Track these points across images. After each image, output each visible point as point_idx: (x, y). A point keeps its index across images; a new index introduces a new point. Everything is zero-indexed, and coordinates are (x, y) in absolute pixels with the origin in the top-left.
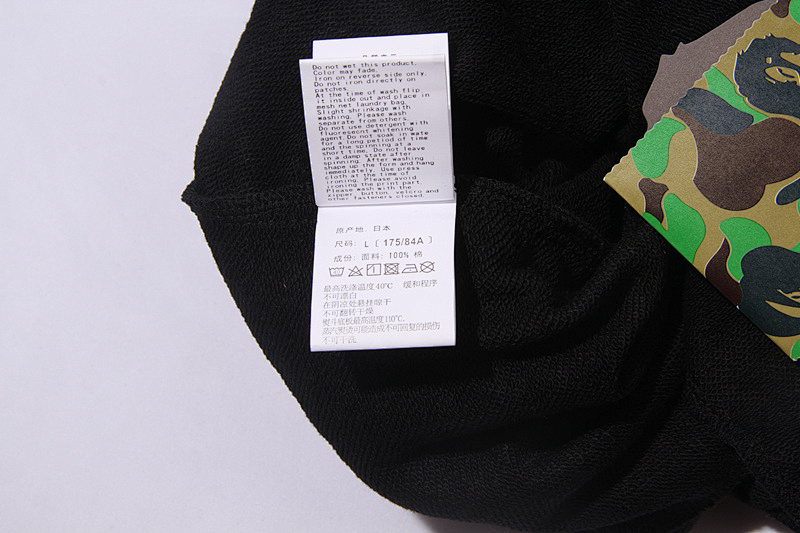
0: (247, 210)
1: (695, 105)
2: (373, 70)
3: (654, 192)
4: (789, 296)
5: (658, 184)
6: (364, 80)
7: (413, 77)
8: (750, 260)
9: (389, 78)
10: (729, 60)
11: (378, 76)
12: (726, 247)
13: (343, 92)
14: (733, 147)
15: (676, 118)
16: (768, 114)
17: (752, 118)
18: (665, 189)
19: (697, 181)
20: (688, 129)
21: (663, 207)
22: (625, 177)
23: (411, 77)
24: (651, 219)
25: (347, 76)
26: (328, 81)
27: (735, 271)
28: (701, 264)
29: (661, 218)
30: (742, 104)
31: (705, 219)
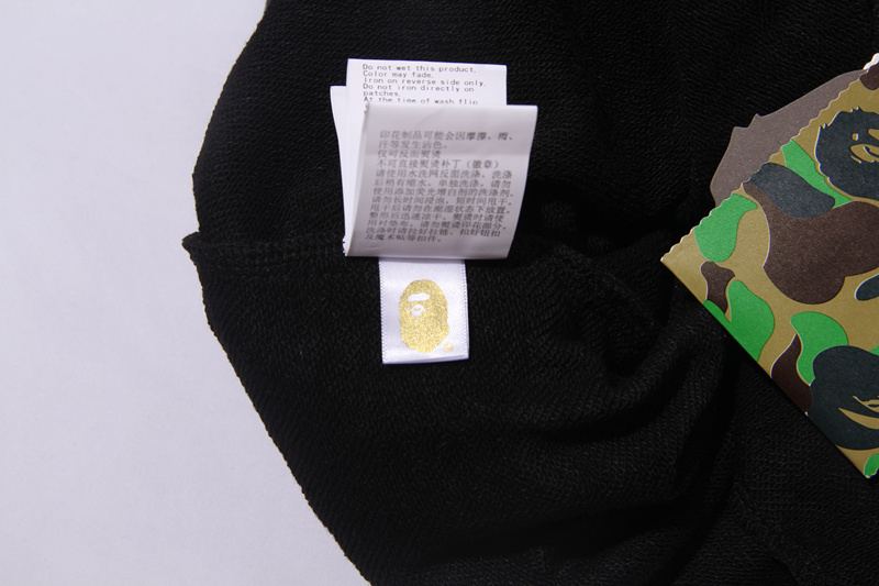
0: (257, 262)
1: (770, 182)
2: (429, 75)
3: (718, 277)
4: (866, 404)
5: (724, 269)
6: (418, 86)
7: (471, 86)
8: (823, 362)
9: (445, 86)
10: (810, 134)
11: (434, 82)
12: (797, 344)
13: (394, 98)
14: (811, 232)
15: (748, 196)
16: (851, 197)
17: (832, 200)
18: (730, 275)
19: (768, 268)
20: (761, 209)
21: (727, 295)
22: (685, 258)
23: (469, 87)
24: (713, 309)
25: (400, 79)
26: (378, 84)
27: (806, 372)
28: (768, 363)
29: (724, 307)
30: (822, 183)
31: (775, 311)
